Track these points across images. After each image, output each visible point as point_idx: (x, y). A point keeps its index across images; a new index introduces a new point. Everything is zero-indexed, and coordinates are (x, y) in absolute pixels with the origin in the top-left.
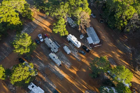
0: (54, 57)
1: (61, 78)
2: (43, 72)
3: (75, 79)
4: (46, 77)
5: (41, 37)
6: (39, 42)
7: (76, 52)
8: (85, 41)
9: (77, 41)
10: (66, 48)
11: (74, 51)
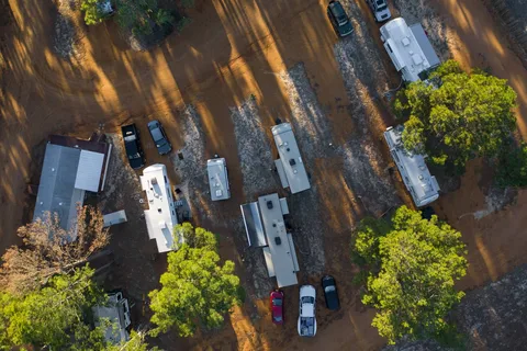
0: (293, 163)
1: (302, 73)
2: (360, 133)
3: (251, 41)
4: (357, 104)
5: (308, 311)
6: (327, 289)
7: (181, 157)
8: (113, 188)
9: (150, 196)
10: (219, 189)
11: (189, 162)
